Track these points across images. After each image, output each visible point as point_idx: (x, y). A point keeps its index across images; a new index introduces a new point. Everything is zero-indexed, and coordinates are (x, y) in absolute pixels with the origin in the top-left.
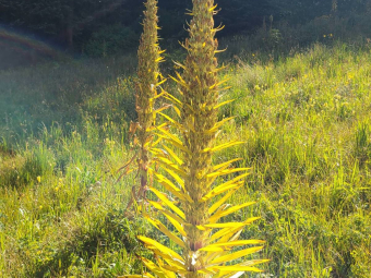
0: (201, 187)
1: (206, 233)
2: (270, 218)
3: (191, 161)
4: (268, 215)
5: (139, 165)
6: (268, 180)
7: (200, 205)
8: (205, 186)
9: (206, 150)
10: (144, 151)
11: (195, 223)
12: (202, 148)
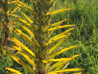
0: (45, 37)
1: (48, 65)
2: (84, 56)
3: (38, 21)
4: (83, 54)
5: (4, 25)
6: (82, 33)
7: (44, 48)
8: (47, 37)
9: (47, 14)
10: (6, 16)
11: (41, 59)
12: (45, 13)
